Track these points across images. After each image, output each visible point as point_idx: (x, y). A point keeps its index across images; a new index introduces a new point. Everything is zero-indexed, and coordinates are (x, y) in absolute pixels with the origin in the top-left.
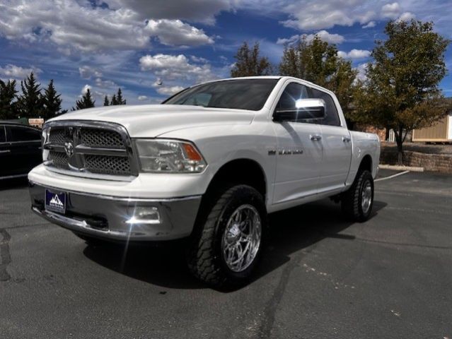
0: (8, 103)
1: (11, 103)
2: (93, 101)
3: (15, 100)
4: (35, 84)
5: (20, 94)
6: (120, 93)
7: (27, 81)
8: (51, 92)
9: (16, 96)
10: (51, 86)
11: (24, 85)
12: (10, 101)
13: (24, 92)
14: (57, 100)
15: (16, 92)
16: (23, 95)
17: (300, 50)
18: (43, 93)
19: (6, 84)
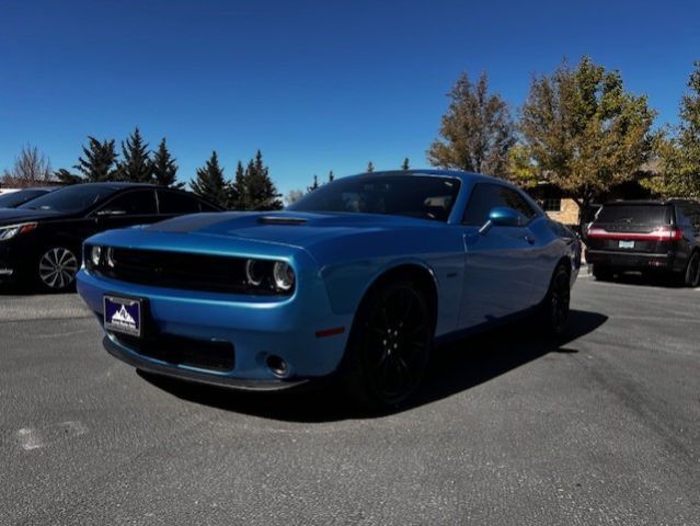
0: (104, 172)
1: (109, 172)
2: (220, 168)
3: (114, 167)
4: (142, 145)
5: (121, 159)
6: (259, 157)
7: (131, 141)
8: (163, 155)
9: (116, 161)
10: (162, 147)
11: (126, 146)
12: (107, 169)
13: (127, 157)
14: (171, 168)
15: (115, 155)
16: (125, 160)
17: (559, 81)
18: (152, 157)
19: (102, 144)
